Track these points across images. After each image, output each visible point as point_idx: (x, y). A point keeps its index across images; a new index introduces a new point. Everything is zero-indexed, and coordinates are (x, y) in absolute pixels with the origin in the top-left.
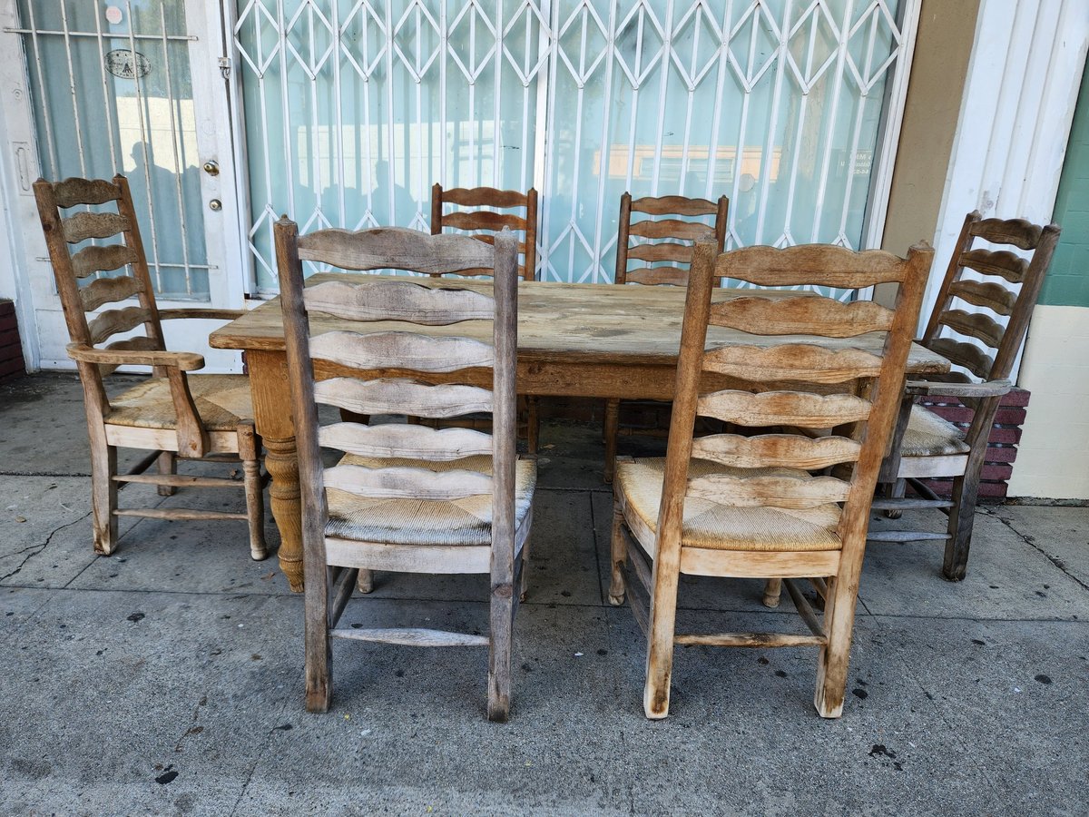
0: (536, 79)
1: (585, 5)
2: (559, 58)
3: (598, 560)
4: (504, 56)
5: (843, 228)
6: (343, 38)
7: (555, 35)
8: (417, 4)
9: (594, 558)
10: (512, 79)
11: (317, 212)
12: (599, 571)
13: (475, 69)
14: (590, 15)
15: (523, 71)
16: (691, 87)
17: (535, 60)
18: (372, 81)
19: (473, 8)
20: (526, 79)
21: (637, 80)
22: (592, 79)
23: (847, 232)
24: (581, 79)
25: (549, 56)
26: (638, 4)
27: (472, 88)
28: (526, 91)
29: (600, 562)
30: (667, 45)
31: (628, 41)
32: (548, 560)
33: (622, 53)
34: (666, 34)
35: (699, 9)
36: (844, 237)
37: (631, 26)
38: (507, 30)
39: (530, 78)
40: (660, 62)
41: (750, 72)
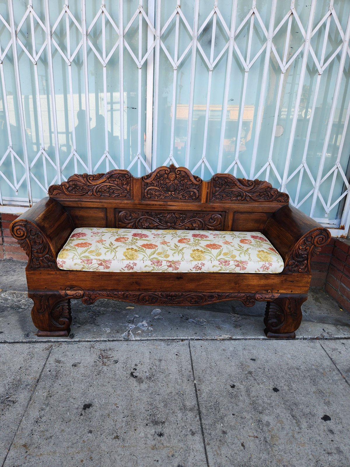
0: (146, 64)
1: (178, 13)
2: (161, 49)
3: (200, 419)
4: (125, 49)
5: (338, 160)
6: (19, 35)
7: (158, 34)
8: (66, 12)
9: (198, 418)
10: (130, 63)
11: (9, 149)
12: (203, 435)
13: (106, 56)
14: (181, 21)
15: (138, 58)
16: (247, 68)
17: (145, 50)
18: (40, 64)
19: (104, 14)
20: (140, 63)
21: (211, 65)
22: (182, 64)
23: (341, 162)
24: (175, 64)
25: (154, 48)
26: (213, 12)
27: (105, 69)
28: (140, 71)
29: (203, 421)
30: (232, 41)
31: (205, 38)
32: (164, 423)
33: (202, 45)
34: (231, 34)
35: (253, 17)
36: (339, 166)
37: (208, 28)
38: (126, 30)
39: (142, 63)
40: (227, 51)
41: (285, 60)
